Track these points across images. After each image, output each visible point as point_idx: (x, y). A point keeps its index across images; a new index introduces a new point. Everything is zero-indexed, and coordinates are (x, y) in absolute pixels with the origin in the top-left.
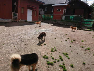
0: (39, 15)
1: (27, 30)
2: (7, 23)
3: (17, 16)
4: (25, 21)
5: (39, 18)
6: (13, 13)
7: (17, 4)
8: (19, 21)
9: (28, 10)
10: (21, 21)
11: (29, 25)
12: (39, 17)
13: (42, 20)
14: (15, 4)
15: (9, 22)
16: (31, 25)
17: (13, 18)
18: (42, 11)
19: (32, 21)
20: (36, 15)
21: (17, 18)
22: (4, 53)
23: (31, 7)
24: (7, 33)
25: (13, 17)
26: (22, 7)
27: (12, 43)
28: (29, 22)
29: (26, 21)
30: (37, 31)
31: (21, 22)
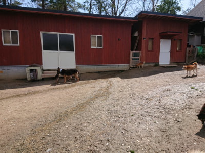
0: (188, 49)
1: (166, 85)
2: (122, 71)
3: (140, 58)
4: (154, 64)
5: (187, 55)
6: (132, 52)
7: (140, 34)
8: (143, 65)
9: (162, 40)
10: (146, 65)
11: (165, 73)
12: (189, 53)
13: (195, 58)
14: (136, 34)
15: (125, 70)
16: (170, 73)
17: (131, 60)
18: (196, 36)
19: (171, 63)
20: (181, 49)
21: (138, 61)
22: (139, 133)
23: (168, 33)
24: (130, 92)
25: (133, 59)
26: (150, 38)
27: (147, 114)
28: (164, 67)
29: (157, 65)
30: (192, 88)
31: (147, 67)
